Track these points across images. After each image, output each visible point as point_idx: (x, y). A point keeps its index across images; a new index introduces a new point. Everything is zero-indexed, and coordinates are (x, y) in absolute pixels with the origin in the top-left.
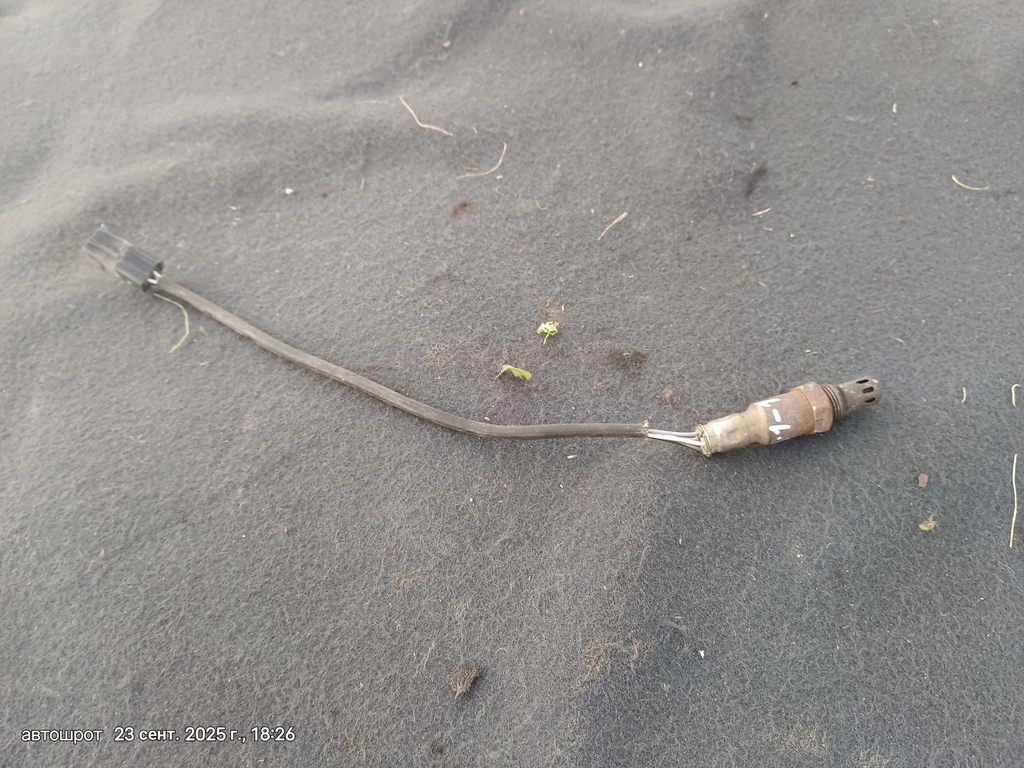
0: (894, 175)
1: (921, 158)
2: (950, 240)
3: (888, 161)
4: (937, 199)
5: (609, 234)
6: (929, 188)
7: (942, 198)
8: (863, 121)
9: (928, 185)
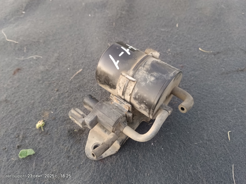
0: (178, 49)
1: (187, 42)
2: (199, 72)
3: (176, 44)
4: (194, 57)
5: (74, 78)
6: (191, 53)
7: (196, 56)
8: (167, 30)
9: (190, 52)
